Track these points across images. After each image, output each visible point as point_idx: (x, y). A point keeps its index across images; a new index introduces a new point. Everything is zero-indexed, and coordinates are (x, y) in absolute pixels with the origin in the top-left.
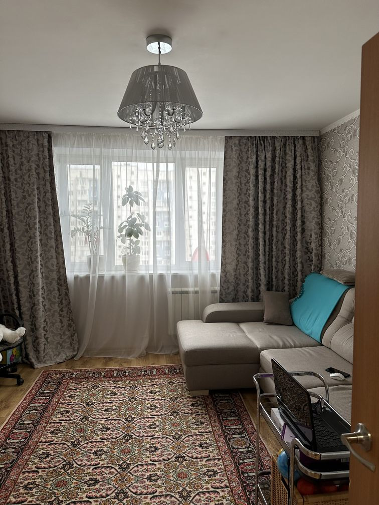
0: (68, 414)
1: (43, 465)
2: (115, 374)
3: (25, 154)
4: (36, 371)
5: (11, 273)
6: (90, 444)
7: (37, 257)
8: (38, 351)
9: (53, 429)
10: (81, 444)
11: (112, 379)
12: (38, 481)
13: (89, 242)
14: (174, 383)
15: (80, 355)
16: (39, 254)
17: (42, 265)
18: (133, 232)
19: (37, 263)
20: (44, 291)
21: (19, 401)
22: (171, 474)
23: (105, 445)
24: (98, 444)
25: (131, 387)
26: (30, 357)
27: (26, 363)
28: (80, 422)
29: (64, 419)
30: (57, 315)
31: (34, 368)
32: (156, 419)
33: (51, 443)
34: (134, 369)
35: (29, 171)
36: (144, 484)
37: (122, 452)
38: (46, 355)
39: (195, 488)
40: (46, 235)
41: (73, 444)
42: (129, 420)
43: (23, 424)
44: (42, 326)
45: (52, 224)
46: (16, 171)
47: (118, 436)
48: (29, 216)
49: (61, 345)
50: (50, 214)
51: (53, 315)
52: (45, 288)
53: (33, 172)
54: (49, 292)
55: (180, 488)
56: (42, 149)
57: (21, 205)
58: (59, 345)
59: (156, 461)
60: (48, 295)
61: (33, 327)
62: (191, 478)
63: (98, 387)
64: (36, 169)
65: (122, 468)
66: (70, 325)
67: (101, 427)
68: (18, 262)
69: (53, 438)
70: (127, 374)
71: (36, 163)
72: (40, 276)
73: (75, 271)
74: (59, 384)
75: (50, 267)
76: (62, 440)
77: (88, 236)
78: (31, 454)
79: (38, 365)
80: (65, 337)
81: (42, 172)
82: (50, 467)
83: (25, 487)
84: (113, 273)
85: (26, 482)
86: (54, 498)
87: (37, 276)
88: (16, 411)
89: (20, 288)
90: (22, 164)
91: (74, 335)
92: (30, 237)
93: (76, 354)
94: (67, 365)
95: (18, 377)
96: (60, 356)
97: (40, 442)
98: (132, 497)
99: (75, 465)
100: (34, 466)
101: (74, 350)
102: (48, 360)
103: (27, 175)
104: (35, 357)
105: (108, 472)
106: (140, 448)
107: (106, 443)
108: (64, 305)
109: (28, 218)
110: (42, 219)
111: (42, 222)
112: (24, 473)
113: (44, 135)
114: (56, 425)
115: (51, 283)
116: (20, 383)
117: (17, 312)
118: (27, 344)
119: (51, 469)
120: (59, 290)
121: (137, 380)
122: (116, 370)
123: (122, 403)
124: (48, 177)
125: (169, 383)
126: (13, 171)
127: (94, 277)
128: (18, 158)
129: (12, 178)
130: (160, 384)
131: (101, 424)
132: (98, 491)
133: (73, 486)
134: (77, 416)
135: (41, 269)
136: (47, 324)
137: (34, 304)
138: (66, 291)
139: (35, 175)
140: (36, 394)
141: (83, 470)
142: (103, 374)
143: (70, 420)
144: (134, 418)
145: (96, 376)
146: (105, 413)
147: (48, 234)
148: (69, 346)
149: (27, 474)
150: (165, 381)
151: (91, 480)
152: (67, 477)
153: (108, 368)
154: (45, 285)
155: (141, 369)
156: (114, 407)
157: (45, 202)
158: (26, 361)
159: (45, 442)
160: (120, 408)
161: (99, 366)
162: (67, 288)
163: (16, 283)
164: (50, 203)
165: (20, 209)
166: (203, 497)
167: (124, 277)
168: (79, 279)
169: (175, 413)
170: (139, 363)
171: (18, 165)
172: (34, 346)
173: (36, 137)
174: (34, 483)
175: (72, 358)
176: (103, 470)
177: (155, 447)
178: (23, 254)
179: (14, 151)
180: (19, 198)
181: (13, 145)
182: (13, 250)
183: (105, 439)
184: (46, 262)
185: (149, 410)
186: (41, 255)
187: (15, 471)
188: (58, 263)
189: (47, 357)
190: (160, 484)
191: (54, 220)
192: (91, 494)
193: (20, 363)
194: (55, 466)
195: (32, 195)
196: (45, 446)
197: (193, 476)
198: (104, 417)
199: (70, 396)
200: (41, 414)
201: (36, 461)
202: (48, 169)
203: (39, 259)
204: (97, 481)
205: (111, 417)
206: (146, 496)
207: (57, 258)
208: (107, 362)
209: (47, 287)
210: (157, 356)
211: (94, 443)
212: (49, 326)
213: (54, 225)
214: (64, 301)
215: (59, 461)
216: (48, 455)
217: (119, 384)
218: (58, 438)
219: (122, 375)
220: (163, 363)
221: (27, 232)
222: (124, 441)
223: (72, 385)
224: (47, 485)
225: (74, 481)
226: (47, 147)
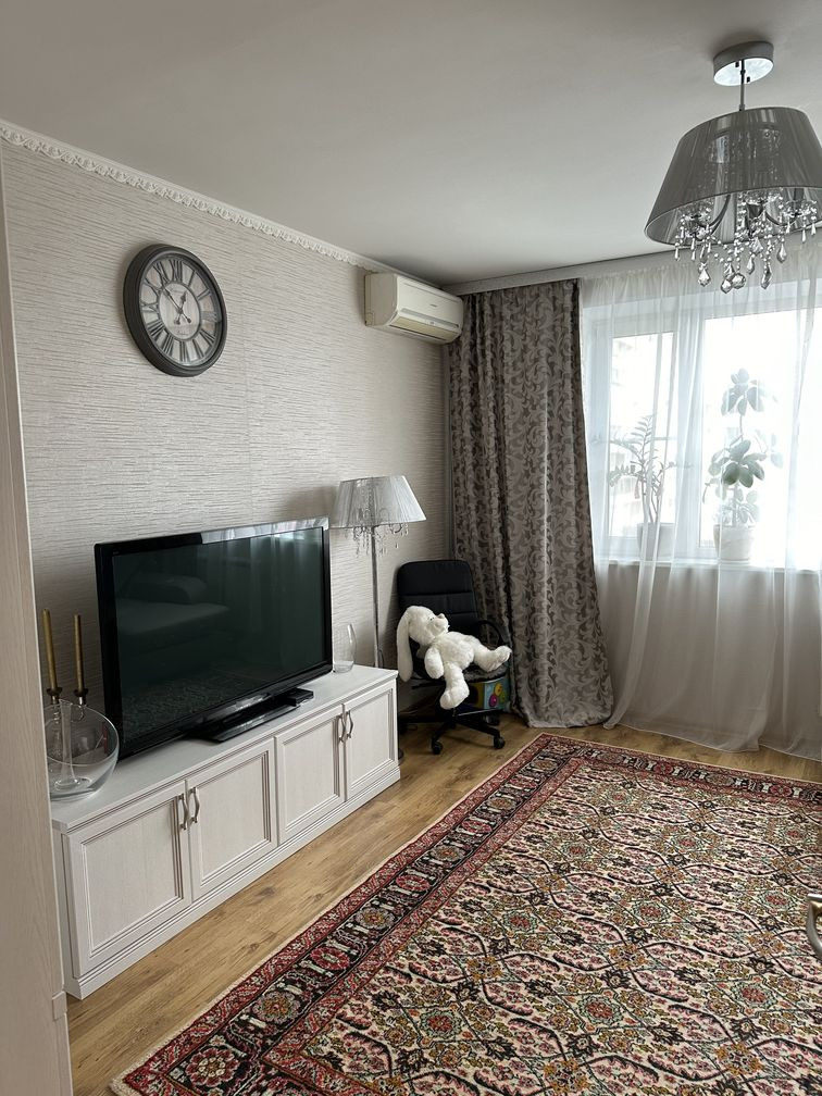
0: (563, 817)
1: (499, 883)
2: (677, 771)
3: (531, 329)
4: (531, 732)
5: (499, 550)
6: (586, 877)
7: (541, 523)
8: (537, 696)
9: (531, 834)
10: (572, 872)
11: (666, 779)
12: (485, 903)
13: (644, 494)
14: (804, 821)
15: (615, 720)
16: (545, 517)
17: (549, 538)
18: (739, 473)
19: (542, 533)
20: (552, 587)
21: (490, 773)
22: (730, 984)
23: (614, 889)
24: (601, 882)
25: (701, 804)
26: (523, 705)
27: (517, 714)
28: (581, 837)
29: (555, 823)
30: (573, 635)
31: (528, 727)
32: (736, 876)
33: (521, 854)
34: (722, 772)
35: (536, 360)
36: (665, 979)
37: (643, 910)
38: (550, 706)
39: (774, 1029)
40: (560, 481)
41: (557, 867)
42: (677, 861)
43: (486, 811)
44: (546, 651)
45: (572, 460)
46: (514, 364)
47: (643, 881)
48: (532, 447)
49: (580, 694)
50: (568, 441)
51: (567, 635)
52: (554, 581)
53: (543, 362)
54: (561, 590)
55: (740, 1014)
56: (560, 316)
57: (520, 427)
58: (575, 694)
59: (705, 950)
60: (559, 595)
61: (530, 651)
62: (772, 1008)
63: (633, 786)
64: (549, 356)
65: (633, 937)
66: (597, 659)
67: (616, 856)
68: (510, 532)
69: (528, 848)
70: (702, 777)
71: (550, 344)
72: (545, 558)
73: (611, 553)
74: (563, 762)
75: (565, 542)
76: (541, 855)
77: (643, 482)
78: (485, 860)
79: (534, 722)
80: (589, 681)
81: (557, 359)
82: (509, 890)
83: (464, 905)
84: (691, 562)
85: (467, 899)
86: (501, 937)
87: (541, 557)
88: (481, 787)
89: (512, 577)
90: (525, 350)
91: (603, 680)
92: (532, 486)
93: (609, 718)
94: (587, 733)
95: (496, 734)
96: (576, 715)
97: (505, 847)
98: (634, 990)
99: (551, 901)
100: (485, 880)
101: (605, 710)
102: (553, 717)
103: (533, 369)
104: (531, 706)
105: (604, 933)
106: (680, 915)
107: (616, 885)
108: (588, 617)
109: (530, 450)
110: (554, 452)
111: (554, 457)
112: (468, 884)
113: (566, 288)
114: (538, 828)
115: (565, 574)
116: (498, 745)
117: (506, 620)
118: (519, 680)
119: (510, 894)
120: (579, 587)
121: (719, 794)
122: (682, 764)
123: (673, 827)
124: (569, 370)
125: (792, 818)
126: (510, 364)
127: (647, 568)
128: (518, 338)
129: (508, 378)
130: (770, 814)
131: (618, 851)
132: (576, 955)
133: (537, 931)
134: (578, 825)
135: (548, 545)
136: (554, 649)
137: (534, 610)
138: (593, 591)
139: (545, 369)
140: (519, 770)
141: (562, 915)
142: (650, 766)
143: (565, 828)
144: (689, 860)
145: (637, 766)
146: (632, 835)
147: (565, 480)
148: (596, 699)
149: (472, 887)
150: (785, 812)
151: (570, 933)
152: (532, 915)
153: (664, 757)
154: (554, 576)
155: (735, 775)
156: (653, 830)
157: (560, 417)
158: (517, 711)
159: (513, 850)
160: (665, 834)
161: (648, 750)
162: (594, 587)
163: (507, 568)
164: (570, 419)
165: (519, 434)
166: (785, 1051)
167: (714, 573)
168: (618, 570)
169: (783, 877)
170: (736, 763)
171: (518, 353)
172: (530, 686)
173: (551, 295)
174: (478, 904)
175: (601, 723)
176: (597, 926)
177: (713, 926)
178: (520, 517)
179: (512, 327)
180: (517, 416)
181: (512, 317)
182: (503, 509)
183: (617, 879)
184: (558, 534)
185: (725, 856)
186: (549, 519)
187: (457, 877)
188: (579, 537)
189: (552, 712)
190: (699, 992)
191: (575, 451)
192: (562, 956)
193: (506, 713)
194: (518, 892)
195: (538, 407)
196: (510, 856)
197: (778, 1007)
198: (629, 841)
199: (575, 789)
200: (518, 803)
201: (491, 873)
202: (569, 354)
203: (545, 526)
204: (579, 940)
205: (642, 845)
206: (663, 999)
207: (577, 526)
208: (666, 745)
209: (558, 580)
210: (786, 759)
211: (595, 879)
212: (558, 654)
213: (576, 463)
214: (588, 611)
215: (526, 886)
216: (512, 871)
217: (679, 792)
218: (535, 849)
219: (690, 775)
220: (794, 775)
221: (528, 476)
222: (652, 893)
223: (586, 770)
224: (498, 914)
225: (541, 925)
226: (570, 309)
